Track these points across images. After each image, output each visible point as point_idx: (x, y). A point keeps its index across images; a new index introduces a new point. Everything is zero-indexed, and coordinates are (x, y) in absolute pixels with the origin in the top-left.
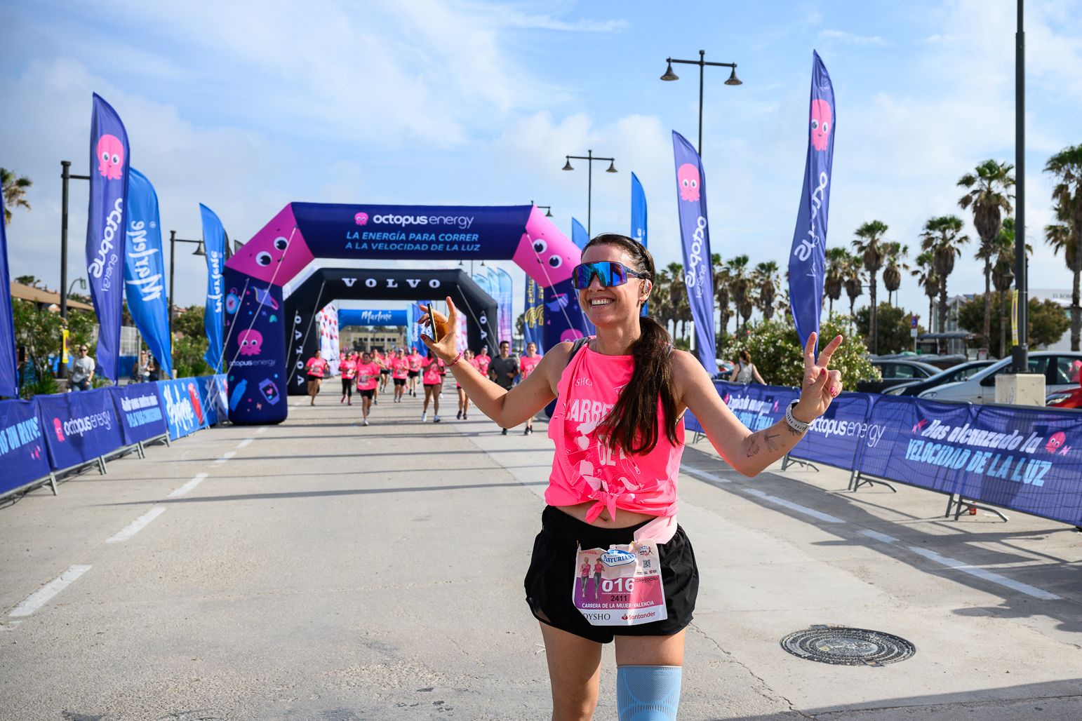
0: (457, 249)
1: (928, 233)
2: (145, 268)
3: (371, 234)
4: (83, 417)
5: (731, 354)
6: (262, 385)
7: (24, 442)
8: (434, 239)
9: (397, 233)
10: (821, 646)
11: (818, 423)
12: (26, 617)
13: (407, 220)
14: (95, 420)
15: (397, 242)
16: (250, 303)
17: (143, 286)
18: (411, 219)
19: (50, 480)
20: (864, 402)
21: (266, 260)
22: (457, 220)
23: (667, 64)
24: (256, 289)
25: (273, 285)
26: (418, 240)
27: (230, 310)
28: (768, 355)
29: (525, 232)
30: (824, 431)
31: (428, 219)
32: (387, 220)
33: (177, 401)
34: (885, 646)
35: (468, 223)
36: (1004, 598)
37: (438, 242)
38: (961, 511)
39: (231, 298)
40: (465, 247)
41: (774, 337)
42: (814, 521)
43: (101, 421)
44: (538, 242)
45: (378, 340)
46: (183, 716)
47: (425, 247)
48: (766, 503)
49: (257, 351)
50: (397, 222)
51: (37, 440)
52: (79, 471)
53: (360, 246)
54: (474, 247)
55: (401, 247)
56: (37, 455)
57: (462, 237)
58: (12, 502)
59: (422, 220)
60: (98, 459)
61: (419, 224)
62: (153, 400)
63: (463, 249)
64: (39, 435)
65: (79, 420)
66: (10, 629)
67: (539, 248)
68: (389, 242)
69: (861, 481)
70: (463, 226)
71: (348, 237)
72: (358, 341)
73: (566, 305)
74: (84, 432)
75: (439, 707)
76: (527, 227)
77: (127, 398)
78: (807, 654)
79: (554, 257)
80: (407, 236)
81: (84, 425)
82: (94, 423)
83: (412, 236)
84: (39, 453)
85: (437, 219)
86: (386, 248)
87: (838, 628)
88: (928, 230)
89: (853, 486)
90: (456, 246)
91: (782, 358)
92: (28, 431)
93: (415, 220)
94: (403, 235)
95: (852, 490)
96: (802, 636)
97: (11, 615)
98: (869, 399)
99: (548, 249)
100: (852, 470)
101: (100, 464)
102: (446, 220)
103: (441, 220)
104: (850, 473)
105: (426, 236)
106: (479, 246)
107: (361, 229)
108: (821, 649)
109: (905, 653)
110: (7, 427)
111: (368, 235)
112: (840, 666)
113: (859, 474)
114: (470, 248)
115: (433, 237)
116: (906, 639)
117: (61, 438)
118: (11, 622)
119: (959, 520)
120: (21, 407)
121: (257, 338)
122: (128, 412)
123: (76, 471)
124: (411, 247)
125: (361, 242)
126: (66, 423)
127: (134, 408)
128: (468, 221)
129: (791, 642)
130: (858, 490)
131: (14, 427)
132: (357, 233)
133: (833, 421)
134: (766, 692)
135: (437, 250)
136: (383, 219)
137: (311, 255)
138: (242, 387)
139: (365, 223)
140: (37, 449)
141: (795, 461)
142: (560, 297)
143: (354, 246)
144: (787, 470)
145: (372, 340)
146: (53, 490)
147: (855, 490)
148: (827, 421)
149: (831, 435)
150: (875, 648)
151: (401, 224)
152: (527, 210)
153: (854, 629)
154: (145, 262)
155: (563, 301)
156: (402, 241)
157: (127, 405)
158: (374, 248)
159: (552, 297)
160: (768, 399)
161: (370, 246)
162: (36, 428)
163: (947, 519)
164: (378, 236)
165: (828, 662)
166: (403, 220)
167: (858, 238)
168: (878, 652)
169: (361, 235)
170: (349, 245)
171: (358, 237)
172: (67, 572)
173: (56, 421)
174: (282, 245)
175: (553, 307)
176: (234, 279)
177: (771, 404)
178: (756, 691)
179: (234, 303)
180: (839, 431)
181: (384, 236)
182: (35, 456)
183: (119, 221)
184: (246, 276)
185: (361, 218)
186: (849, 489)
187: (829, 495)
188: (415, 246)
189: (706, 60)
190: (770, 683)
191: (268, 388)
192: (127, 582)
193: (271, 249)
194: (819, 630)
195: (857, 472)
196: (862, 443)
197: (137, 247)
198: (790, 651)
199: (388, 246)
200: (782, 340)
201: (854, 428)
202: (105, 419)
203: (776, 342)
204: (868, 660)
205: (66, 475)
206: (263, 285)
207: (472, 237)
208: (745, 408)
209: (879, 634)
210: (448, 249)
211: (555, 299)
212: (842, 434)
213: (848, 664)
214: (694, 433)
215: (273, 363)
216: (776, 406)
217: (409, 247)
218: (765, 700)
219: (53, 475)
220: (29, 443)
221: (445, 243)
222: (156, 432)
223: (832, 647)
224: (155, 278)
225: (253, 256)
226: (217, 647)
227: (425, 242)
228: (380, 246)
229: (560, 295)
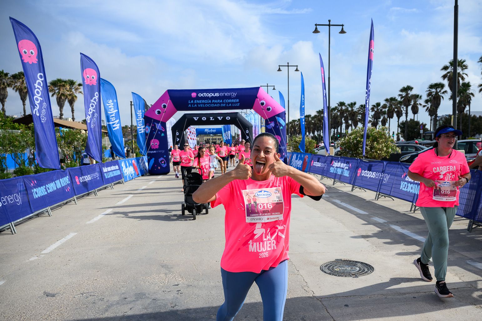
0: (231, 105)
1: (429, 90)
2: (114, 118)
3: (198, 101)
4: (87, 175)
5: (339, 144)
6: (160, 160)
7: (63, 185)
8: (222, 102)
9: (207, 100)
10: (336, 268)
11: (365, 172)
12: (46, 254)
13: (211, 95)
14: (92, 176)
15: (208, 104)
16: (153, 129)
17: (113, 124)
18: (213, 94)
19: (74, 199)
20: (382, 164)
21: (159, 112)
22: (230, 94)
23: (315, 26)
24: (156, 123)
25: (161, 122)
26: (216, 102)
27: (147, 132)
28: (354, 144)
29: (257, 98)
30: (367, 176)
31: (219, 94)
32: (204, 95)
33: (127, 167)
34: (362, 269)
35: (234, 95)
36: (420, 247)
37: (223, 103)
38: (416, 209)
39: (147, 127)
40: (234, 105)
41: (357, 136)
42: (355, 213)
43: (95, 176)
44: (262, 101)
45: (214, 139)
46: (85, 294)
47: (218, 105)
48: (340, 206)
49: (157, 147)
50: (207, 96)
51: (68, 185)
52: (88, 194)
53: (194, 105)
54: (237, 104)
55: (209, 105)
56: (68, 190)
57: (233, 101)
58: (60, 207)
59: (217, 95)
60: (94, 190)
61: (216, 96)
62: (117, 167)
63: (233, 105)
64: (69, 182)
65: (86, 176)
66: (39, 258)
67: (262, 104)
68: (205, 104)
69: (380, 196)
70: (233, 96)
71: (189, 103)
72: (207, 140)
73: (273, 126)
74: (88, 181)
75: (178, 292)
76: (257, 96)
77: (105, 167)
78: (329, 272)
79: (269, 107)
80: (211, 101)
81: (88, 178)
82: (92, 177)
83: (213, 101)
84: (69, 189)
85: (223, 94)
86: (203, 106)
87: (346, 261)
88: (430, 89)
89: (377, 198)
90: (230, 104)
91: (359, 145)
92: (65, 181)
93: (214, 95)
94: (210, 101)
95: (376, 200)
96: (330, 264)
97: (42, 253)
98: (384, 163)
99: (266, 104)
100: (377, 192)
101: (95, 192)
102: (226, 94)
103: (224, 94)
104: (376, 193)
105: (218, 101)
106: (239, 104)
107: (194, 99)
108: (336, 269)
109: (369, 272)
110: (56, 180)
111: (197, 101)
112: (340, 277)
113: (379, 193)
114: (236, 105)
115: (221, 101)
116: (372, 266)
117: (78, 183)
118: (41, 256)
119: (415, 213)
120: (61, 172)
121: (157, 142)
122: (106, 172)
123: (87, 195)
124: (213, 105)
125: (194, 104)
126: (80, 178)
127: (109, 171)
128: (235, 94)
129: (325, 266)
130: (379, 199)
131: (59, 180)
132: (192, 101)
133: (371, 172)
134: (306, 288)
135: (223, 106)
136: (202, 95)
137: (176, 110)
138: (153, 161)
139: (195, 97)
140: (68, 188)
141: (356, 188)
142: (271, 123)
143: (191, 106)
144: (353, 191)
145: (212, 139)
146: (75, 202)
147: (377, 200)
148: (368, 172)
149: (370, 178)
150: (358, 269)
151: (209, 96)
152: (258, 88)
153: (353, 261)
154: (114, 115)
155: (272, 124)
156: (210, 103)
157: (105, 170)
158: (199, 106)
159: (268, 123)
160: (348, 163)
161: (197, 106)
162: (68, 180)
163: (410, 212)
164: (200, 101)
165: (336, 275)
166: (210, 95)
167: (401, 93)
168: (358, 271)
169: (194, 101)
170: (190, 106)
171: (193, 102)
172: (68, 236)
173: (76, 177)
174: (165, 106)
175: (269, 127)
176: (148, 120)
177: (348, 165)
178: (302, 288)
179: (148, 129)
180: (373, 176)
181: (203, 102)
182: (67, 190)
183: (97, 101)
184: (152, 119)
185: (194, 95)
186: (375, 199)
187: (368, 202)
188: (215, 105)
189: (331, 24)
190: (309, 285)
191: (162, 161)
192: (87, 240)
193: (160, 108)
194: (338, 261)
195: (378, 193)
196: (381, 181)
197: (111, 110)
198: (322, 271)
199: (204, 105)
200: (359, 137)
201: (378, 175)
202: (97, 175)
203: (357, 138)
204: (353, 275)
205: (83, 196)
206: (158, 122)
207: (236, 100)
208: (339, 166)
209: (362, 263)
210: (227, 106)
211: (269, 124)
212: (374, 177)
213: (344, 276)
214: (321, 176)
215: (163, 151)
216: (350, 165)
217: (212, 105)
218: (304, 291)
219: (75, 197)
220: (65, 186)
221: (226, 103)
222: (118, 179)
223: (340, 269)
224: (117, 121)
225: (154, 111)
226: (108, 266)
227: (218, 103)
228: (201, 105)
229: (271, 122)
